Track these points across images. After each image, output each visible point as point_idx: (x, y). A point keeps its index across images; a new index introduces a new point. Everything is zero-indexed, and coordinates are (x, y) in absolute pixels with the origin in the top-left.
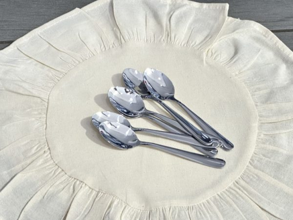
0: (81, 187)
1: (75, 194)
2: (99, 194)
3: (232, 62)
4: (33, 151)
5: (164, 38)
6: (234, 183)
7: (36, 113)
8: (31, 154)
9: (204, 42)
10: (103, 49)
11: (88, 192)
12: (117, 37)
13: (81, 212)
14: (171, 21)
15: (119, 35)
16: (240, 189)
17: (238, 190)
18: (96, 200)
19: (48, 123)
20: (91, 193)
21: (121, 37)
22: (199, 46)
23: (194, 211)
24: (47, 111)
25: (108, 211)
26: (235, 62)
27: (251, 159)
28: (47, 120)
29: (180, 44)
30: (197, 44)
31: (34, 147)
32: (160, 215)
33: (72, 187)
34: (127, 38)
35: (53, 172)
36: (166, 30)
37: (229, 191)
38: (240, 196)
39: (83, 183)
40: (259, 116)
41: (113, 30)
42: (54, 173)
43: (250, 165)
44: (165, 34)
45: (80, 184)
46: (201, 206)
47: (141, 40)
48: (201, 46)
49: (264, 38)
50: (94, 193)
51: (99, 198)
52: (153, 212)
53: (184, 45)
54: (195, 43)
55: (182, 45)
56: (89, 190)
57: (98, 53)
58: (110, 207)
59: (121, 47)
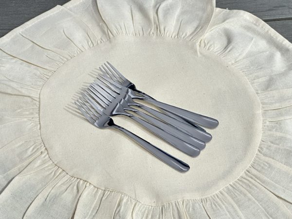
0: (86, 187)
1: (80, 194)
2: (106, 193)
3: (226, 52)
4: (29, 152)
5: (153, 31)
6: (245, 173)
7: (27, 113)
8: (27, 156)
9: (195, 33)
10: (91, 44)
11: (93, 191)
12: (104, 32)
13: (88, 213)
14: (158, 14)
15: (106, 30)
16: (252, 178)
17: (250, 179)
18: (104, 198)
19: (41, 123)
20: (97, 192)
21: (109, 31)
22: (191, 37)
23: (208, 203)
24: (39, 111)
25: (118, 210)
26: (229, 51)
27: (259, 147)
28: (41, 120)
29: (170, 36)
30: (187, 35)
31: (29, 148)
32: (173, 209)
33: (75, 187)
34: (115, 32)
35: (53, 173)
36: (155, 23)
37: (241, 181)
38: (253, 185)
39: (87, 182)
40: (262, 103)
41: (99, 25)
42: (55, 174)
43: (259, 153)
44: (154, 27)
45: (83, 183)
46: (215, 197)
47: (129, 34)
48: (192, 38)
49: (255, 27)
50: (100, 192)
51: (106, 197)
52: (165, 207)
53: (174, 37)
54: (186, 35)
55: (173, 37)
56: (94, 190)
57: (87, 49)
58: (119, 205)
59: (110, 42)
